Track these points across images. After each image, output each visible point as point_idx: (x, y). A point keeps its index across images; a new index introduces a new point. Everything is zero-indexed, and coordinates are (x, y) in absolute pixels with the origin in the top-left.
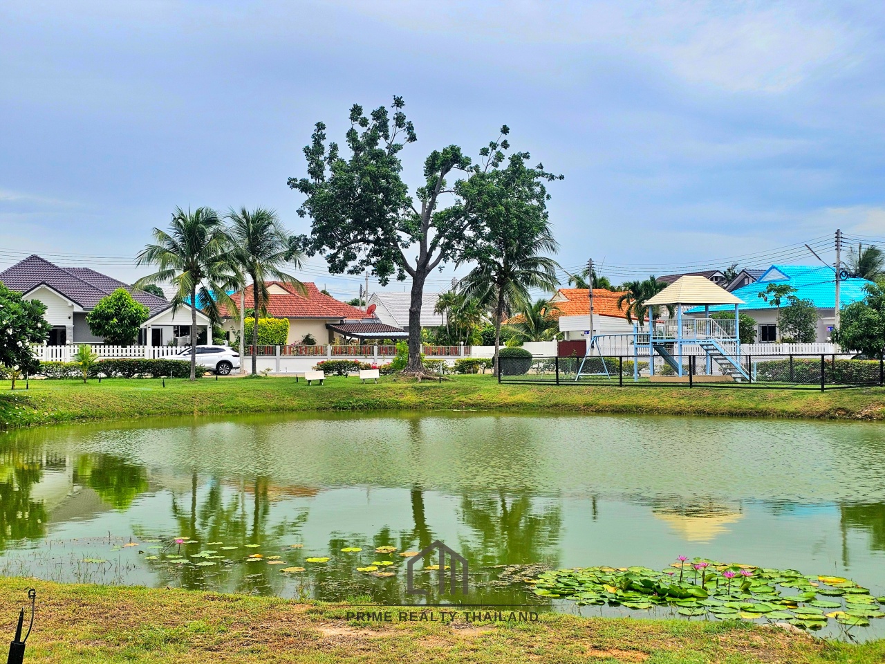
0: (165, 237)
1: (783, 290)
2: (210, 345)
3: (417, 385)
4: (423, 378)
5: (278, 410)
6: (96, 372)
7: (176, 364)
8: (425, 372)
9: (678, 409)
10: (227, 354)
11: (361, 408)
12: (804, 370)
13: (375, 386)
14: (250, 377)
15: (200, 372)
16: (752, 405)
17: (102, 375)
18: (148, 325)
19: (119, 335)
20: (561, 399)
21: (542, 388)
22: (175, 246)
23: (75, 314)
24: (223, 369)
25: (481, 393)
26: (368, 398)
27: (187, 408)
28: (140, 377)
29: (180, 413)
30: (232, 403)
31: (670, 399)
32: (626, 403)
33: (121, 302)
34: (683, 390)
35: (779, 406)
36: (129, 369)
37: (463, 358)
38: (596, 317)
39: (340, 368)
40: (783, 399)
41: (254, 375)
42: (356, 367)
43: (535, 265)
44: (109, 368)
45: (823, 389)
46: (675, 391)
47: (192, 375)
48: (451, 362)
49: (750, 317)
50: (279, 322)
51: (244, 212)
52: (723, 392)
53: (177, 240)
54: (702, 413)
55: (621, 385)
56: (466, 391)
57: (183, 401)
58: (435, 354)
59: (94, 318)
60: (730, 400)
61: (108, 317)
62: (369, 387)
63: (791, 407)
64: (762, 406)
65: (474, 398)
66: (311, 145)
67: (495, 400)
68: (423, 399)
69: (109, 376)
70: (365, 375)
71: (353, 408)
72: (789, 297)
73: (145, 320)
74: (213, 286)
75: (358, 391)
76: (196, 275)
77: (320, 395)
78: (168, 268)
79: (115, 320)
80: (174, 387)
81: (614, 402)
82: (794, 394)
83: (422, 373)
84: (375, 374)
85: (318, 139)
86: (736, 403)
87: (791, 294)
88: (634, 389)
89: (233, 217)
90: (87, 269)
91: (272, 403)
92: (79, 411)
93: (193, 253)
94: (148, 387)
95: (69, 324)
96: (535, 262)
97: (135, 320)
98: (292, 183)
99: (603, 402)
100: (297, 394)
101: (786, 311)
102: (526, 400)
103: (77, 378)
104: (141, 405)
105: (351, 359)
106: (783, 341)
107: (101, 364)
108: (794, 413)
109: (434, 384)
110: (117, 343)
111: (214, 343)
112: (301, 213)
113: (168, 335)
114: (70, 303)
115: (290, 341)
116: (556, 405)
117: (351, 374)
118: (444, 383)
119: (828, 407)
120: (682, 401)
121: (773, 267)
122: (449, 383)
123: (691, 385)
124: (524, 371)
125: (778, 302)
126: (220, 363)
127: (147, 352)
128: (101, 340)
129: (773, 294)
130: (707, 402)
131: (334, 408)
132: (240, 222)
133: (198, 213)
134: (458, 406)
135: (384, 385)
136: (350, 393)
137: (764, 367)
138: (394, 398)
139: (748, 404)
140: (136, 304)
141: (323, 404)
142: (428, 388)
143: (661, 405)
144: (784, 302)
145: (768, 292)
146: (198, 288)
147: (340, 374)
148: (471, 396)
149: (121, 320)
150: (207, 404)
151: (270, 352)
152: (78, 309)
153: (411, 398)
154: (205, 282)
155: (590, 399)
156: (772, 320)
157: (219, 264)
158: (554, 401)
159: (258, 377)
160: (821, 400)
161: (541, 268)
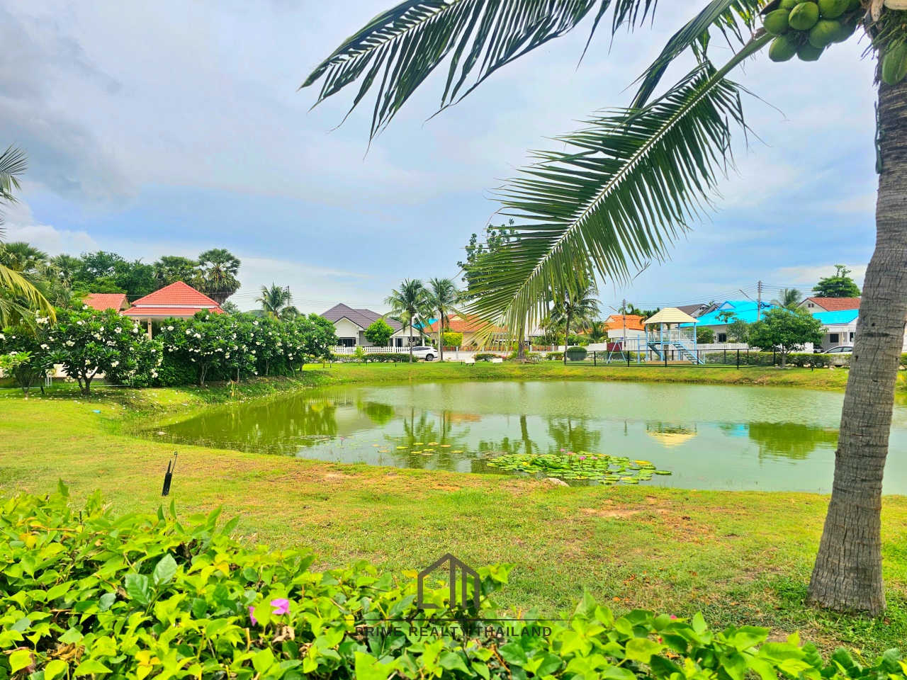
0: (397, 294)
1: (728, 315)
2: (424, 346)
3: (522, 366)
4: (526, 363)
5: (450, 378)
6: (366, 359)
7: (405, 356)
8: (527, 359)
9: (657, 379)
10: (431, 351)
11: (492, 377)
12: (731, 358)
13: (498, 367)
14: (440, 362)
15: (415, 360)
16: (697, 376)
17: (369, 361)
18: (394, 336)
19: (380, 342)
20: (596, 373)
21: (586, 367)
22: (402, 298)
23: (360, 332)
24: (429, 358)
25: (554, 370)
26: (496, 372)
27: (406, 377)
28: (387, 362)
29: (402, 379)
30: (428, 374)
31: (653, 373)
32: (630, 375)
33: (380, 326)
34: (660, 368)
35: (712, 377)
36: (382, 358)
37: (553, 352)
38: (627, 330)
39: (485, 357)
40: (715, 373)
41: (442, 361)
42: (494, 356)
43: (587, 303)
44: (372, 357)
45: (738, 368)
46: (656, 369)
47: (411, 361)
48: (544, 354)
49: (711, 329)
50: (458, 335)
51: (436, 280)
52: (683, 369)
53: (403, 295)
54: (670, 381)
55: (629, 366)
56: (547, 369)
57: (404, 374)
58: (538, 350)
59: (368, 333)
60: (686, 374)
61: (374, 333)
62: (497, 367)
63: (718, 377)
64: (703, 377)
65: (550, 373)
66: (469, 245)
67: (561, 374)
68: (524, 373)
69: (372, 361)
70: (495, 360)
71: (488, 377)
72: (733, 318)
73: (392, 334)
74: (420, 317)
75: (490, 369)
76: (412, 312)
77: (471, 371)
78: (398, 309)
79: (377, 334)
80: (402, 366)
81: (623, 375)
82: (722, 370)
83: (525, 360)
84: (500, 360)
85: (473, 242)
86: (689, 375)
87: (734, 316)
88: (635, 368)
89: (432, 282)
90: (367, 310)
91: (448, 375)
92: (353, 378)
93: (410, 302)
94: (389, 367)
95: (357, 336)
96: (587, 302)
97: (387, 335)
98: (460, 264)
99: (618, 375)
100: (460, 370)
101: (731, 326)
102: (577, 374)
103: (357, 362)
104: (383, 376)
105: (491, 353)
106: (729, 342)
107: (368, 356)
108: (720, 381)
109: (530, 365)
110: (379, 346)
111: (426, 345)
112: (463, 280)
113: (405, 342)
114: (357, 326)
115: (463, 345)
116: (593, 376)
117: (491, 360)
118: (536, 365)
119: (740, 377)
120: (660, 374)
121: (727, 302)
122: (539, 365)
123: (666, 366)
124: (582, 359)
125: (726, 321)
126: (428, 355)
127: (393, 350)
128: (371, 344)
129: (723, 316)
130: (673, 374)
131: (478, 377)
132: (434, 285)
133: (413, 282)
134: (541, 377)
135: (505, 366)
136: (487, 370)
137: (710, 357)
138: (509, 372)
139: (695, 376)
140: (388, 326)
141: (472, 375)
142: (527, 368)
143: (648, 376)
144: (730, 321)
145: (720, 315)
146: (413, 318)
147: (486, 360)
148: (548, 371)
149: (380, 335)
150: (416, 375)
151: (454, 349)
152: (361, 329)
153: (518, 372)
154: (416, 315)
155: (611, 373)
156: (723, 331)
157: (422, 306)
158: (592, 374)
159: (444, 362)
160: (736, 373)
161: (590, 305)
